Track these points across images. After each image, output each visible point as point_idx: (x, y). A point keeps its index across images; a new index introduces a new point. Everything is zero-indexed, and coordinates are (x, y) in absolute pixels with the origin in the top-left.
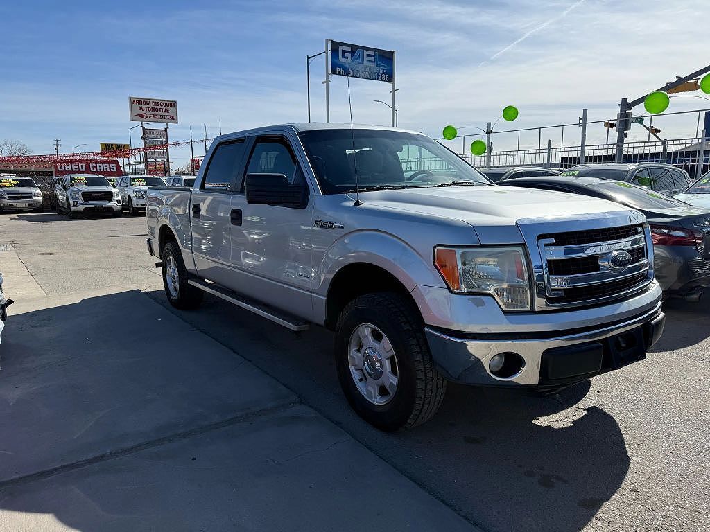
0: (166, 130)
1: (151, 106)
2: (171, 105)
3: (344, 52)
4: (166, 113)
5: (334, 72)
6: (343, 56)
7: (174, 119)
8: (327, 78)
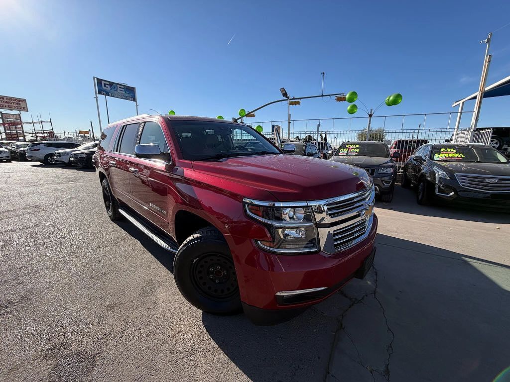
0: (19, 115)
1: (6, 100)
2: (22, 101)
3: (105, 84)
4: (18, 106)
5: (100, 93)
6: (105, 86)
7: (25, 109)
8: (96, 96)
